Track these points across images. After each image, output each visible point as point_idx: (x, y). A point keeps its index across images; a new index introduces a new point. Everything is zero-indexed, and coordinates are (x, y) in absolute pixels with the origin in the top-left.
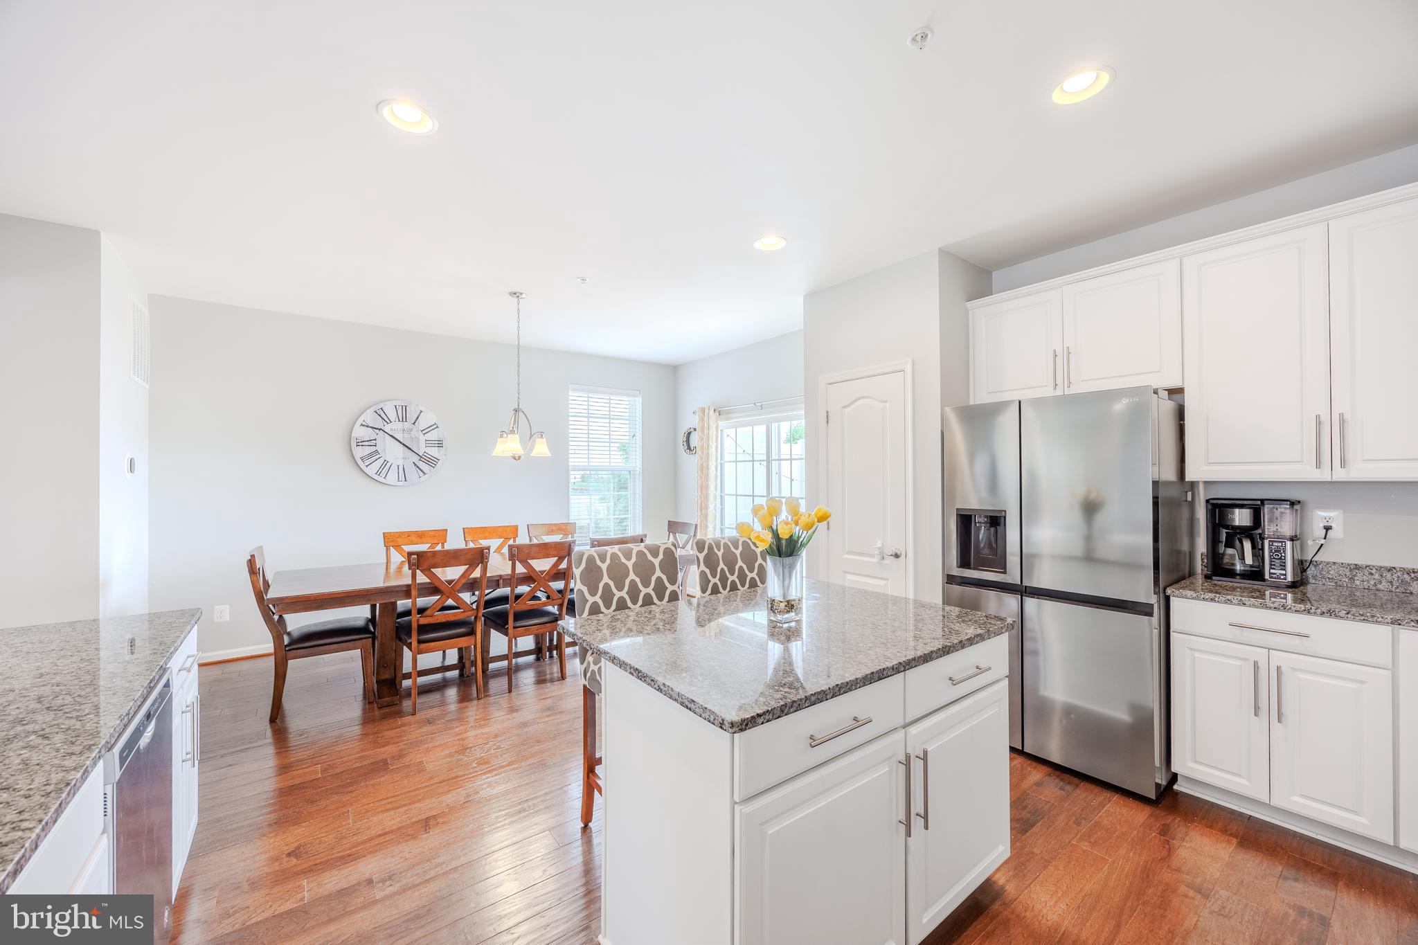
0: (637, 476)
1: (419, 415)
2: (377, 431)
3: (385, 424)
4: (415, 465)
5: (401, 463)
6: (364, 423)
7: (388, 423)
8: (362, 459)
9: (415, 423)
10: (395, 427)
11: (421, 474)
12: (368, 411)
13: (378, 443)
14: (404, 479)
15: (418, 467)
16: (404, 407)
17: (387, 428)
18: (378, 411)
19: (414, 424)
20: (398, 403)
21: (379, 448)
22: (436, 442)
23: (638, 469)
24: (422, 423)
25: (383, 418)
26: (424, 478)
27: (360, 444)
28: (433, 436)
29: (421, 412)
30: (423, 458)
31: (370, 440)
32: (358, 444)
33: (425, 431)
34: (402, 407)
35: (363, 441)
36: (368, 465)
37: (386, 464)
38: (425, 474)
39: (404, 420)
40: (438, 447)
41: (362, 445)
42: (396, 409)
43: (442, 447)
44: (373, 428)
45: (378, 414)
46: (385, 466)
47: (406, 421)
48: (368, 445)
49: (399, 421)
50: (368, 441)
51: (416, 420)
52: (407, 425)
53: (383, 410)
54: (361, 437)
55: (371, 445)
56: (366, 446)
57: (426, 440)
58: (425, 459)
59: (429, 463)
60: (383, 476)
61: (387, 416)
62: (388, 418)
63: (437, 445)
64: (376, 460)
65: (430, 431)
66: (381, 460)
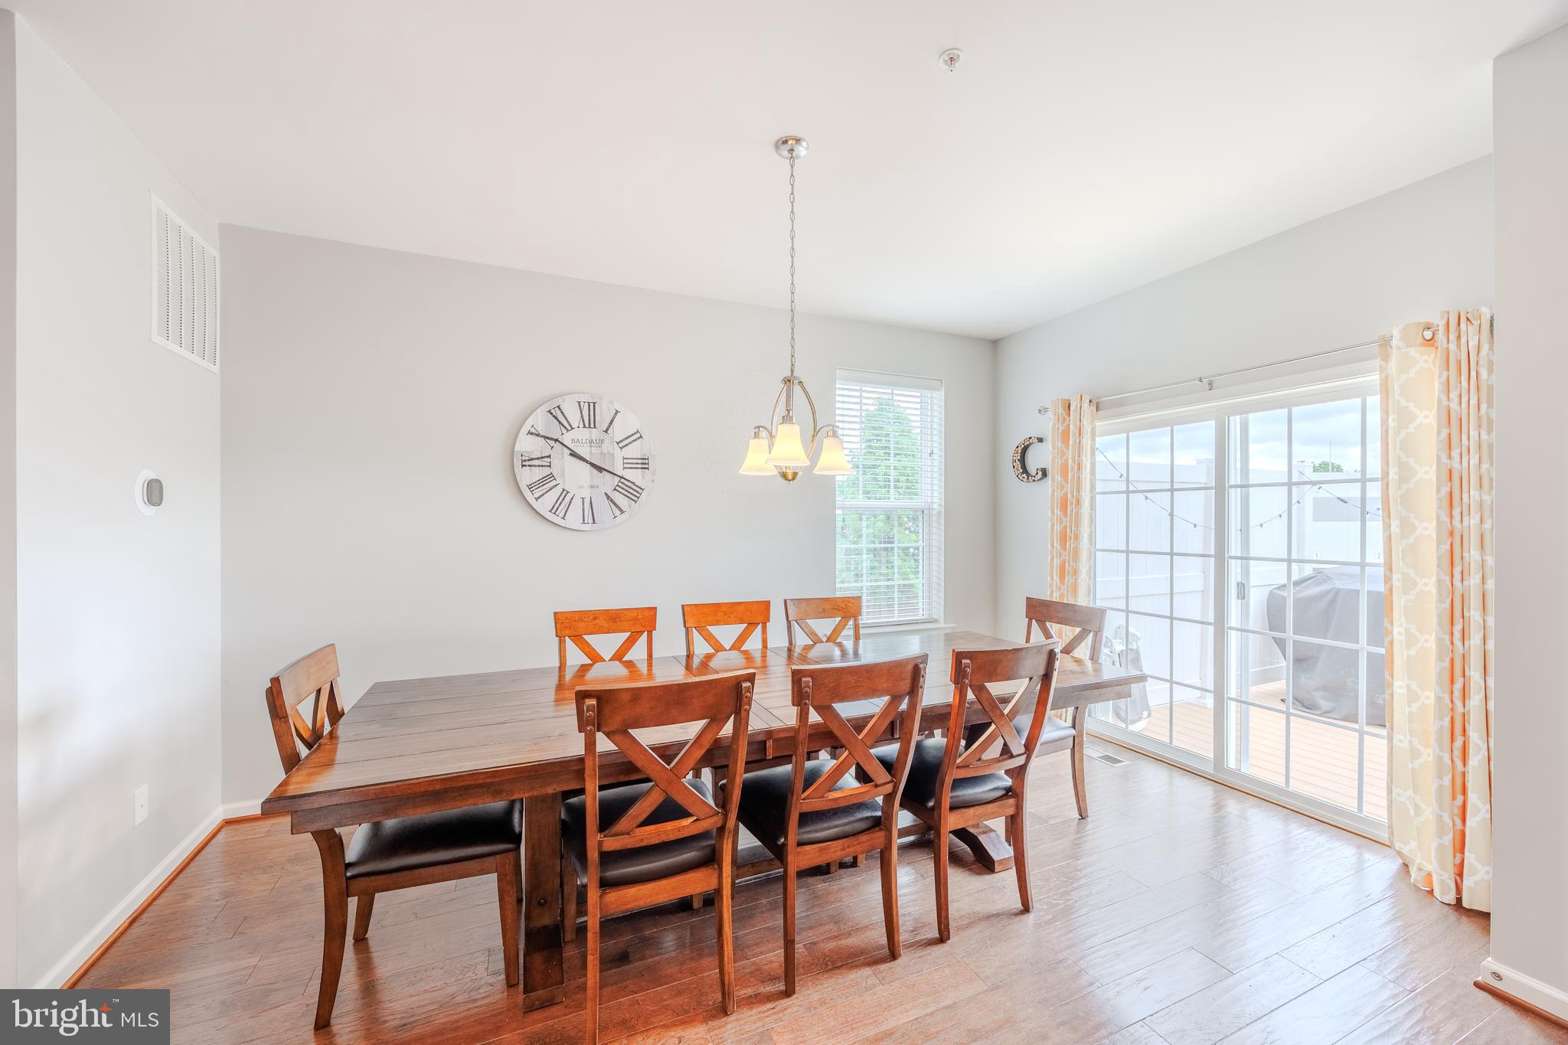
0: (934, 518)
1: (614, 418)
2: (552, 443)
3: (565, 431)
4: (608, 497)
5: (586, 493)
6: (533, 430)
7: (568, 430)
8: (530, 487)
9: (607, 430)
10: (578, 437)
11: (617, 512)
12: (539, 410)
13: (554, 461)
14: (591, 521)
15: (612, 501)
16: (592, 405)
17: (567, 439)
18: (553, 411)
19: (606, 431)
20: (583, 398)
21: (555, 471)
22: (640, 461)
23: (935, 506)
24: (619, 431)
25: (560, 422)
26: (621, 518)
27: (527, 463)
28: (634, 451)
29: (617, 412)
30: (619, 486)
31: (542, 458)
32: (524, 463)
33: (622, 444)
34: (589, 405)
35: (532, 459)
36: (539, 497)
37: (565, 496)
38: (622, 512)
39: (592, 426)
40: (642, 468)
41: (529, 466)
42: (580, 408)
43: (648, 468)
44: (546, 438)
45: (554, 416)
46: (563, 499)
47: (595, 427)
48: (539, 466)
49: (584, 427)
50: (538, 459)
51: (609, 426)
52: (595, 434)
53: (560, 409)
54: (528, 452)
55: (542, 466)
56: (535, 466)
57: (624, 458)
58: (622, 488)
59: (629, 495)
60: (561, 515)
61: (567, 420)
62: (568, 422)
63: (640, 466)
64: (551, 489)
65: (630, 443)
66: (558, 490)
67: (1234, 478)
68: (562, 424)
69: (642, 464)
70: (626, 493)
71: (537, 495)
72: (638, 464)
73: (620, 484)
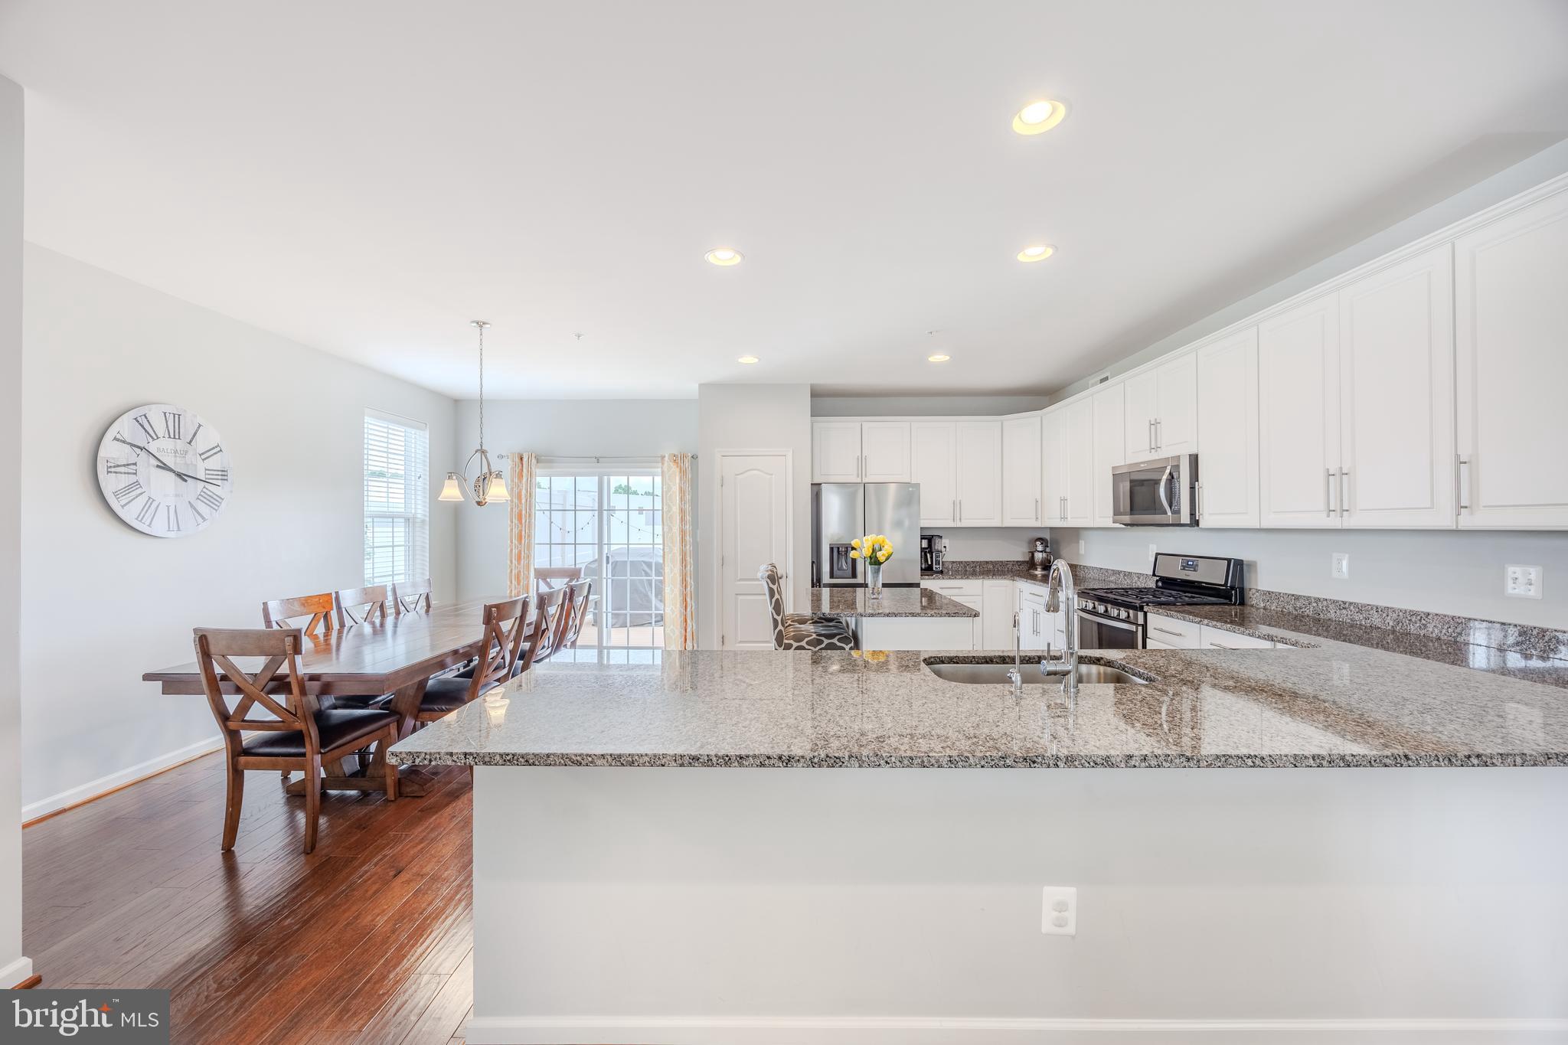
1: (197, 430)
2: (138, 451)
3: (150, 440)
4: (192, 506)
5: (171, 501)
6: (118, 436)
7: (154, 439)
8: (115, 495)
9: (191, 441)
10: (164, 447)
11: (200, 520)
12: (124, 417)
13: (140, 468)
14: (176, 528)
15: (195, 509)
16: (177, 416)
17: (153, 447)
18: (139, 419)
19: (190, 443)
20: (168, 409)
21: (141, 478)
22: (220, 473)
24: (202, 444)
25: (146, 431)
26: (204, 526)
27: (113, 470)
28: (214, 463)
29: (200, 426)
30: (202, 496)
31: (128, 465)
32: (109, 470)
33: (205, 456)
34: (174, 417)
35: (118, 466)
36: (125, 505)
37: (151, 504)
38: (204, 519)
39: (177, 437)
40: (222, 479)
41: (116, 473)
42: (166, 419)
43: (227, 480)
44: (132, 445)
45: (140, 424)
46: (150, 506)
47: (179, 439)
48: (125, 473)
49: (170, 437)
50: (124, 465)
51: (193, 438)
52: (180, 445)
53: (146, 418)
54: (114, 458)
55: (128, 473)
56: (121, 473)
57: (206, 470)
58: (205, 498)
59: (210, 504)
60: (148, 523)
61: (153, 429)
62: (154, 431)
63: (220, 477)
64: (137, 497)
65: (212, 455)
66: (143, 499)
67: (605, 507)
68: (148, 433)
69: (222, 475)
70: (208, 502)
71: (123, 502)
72: (218, 475)
73: (202, 494)
